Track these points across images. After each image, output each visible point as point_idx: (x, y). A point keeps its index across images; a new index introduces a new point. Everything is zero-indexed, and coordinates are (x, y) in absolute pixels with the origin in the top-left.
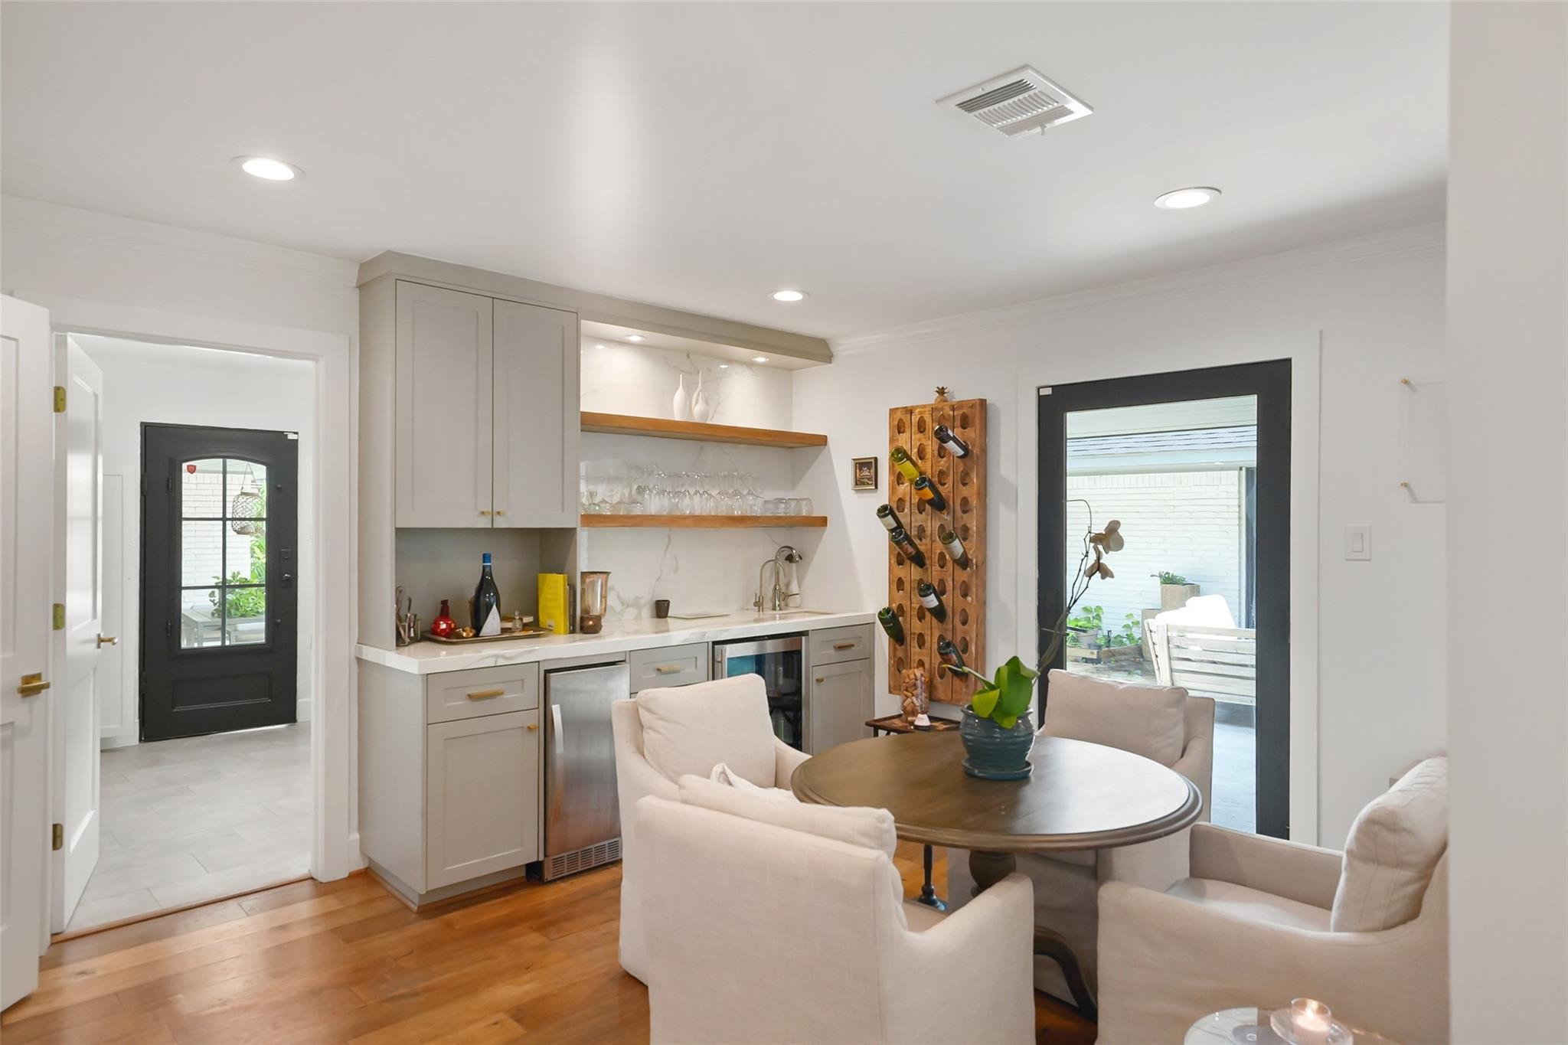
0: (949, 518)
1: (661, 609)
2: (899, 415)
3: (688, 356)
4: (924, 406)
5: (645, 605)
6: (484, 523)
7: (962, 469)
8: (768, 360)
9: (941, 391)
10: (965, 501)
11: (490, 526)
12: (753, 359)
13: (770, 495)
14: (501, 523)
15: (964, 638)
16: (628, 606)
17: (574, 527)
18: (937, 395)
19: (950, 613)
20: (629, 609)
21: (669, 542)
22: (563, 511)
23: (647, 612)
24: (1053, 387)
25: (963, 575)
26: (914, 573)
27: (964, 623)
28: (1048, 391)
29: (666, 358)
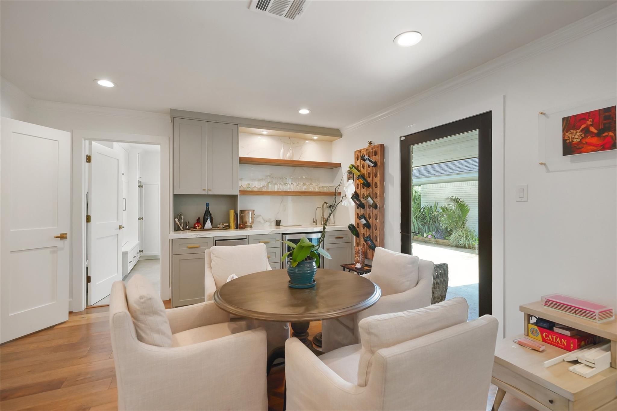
0: (371, 190)
1: (278, 223)
2: (357, 153)
3: (289, 138)
4: (364, 149)
5: (273, 221)
6: (204, 193)
7: (375, 171)
8: (318, 138)
9: (370, 143)
10: (376, 183)
11: (206, 194)
12: (313, 138)
13: (321, 185)
14: (210, 193)
15: (376, 236)
16: (266, 221)
17: (237, 194)
18: (369, 144)
19: (372, 226)
20: (267, 223)
21: (282, 200)
22: (233, 189)
23: (274, 224)
24: (405, 136)
25: (375, 211)
26: (361, 211)
27: (376, 230)
28: (403, 138)
29: (280, 139)
